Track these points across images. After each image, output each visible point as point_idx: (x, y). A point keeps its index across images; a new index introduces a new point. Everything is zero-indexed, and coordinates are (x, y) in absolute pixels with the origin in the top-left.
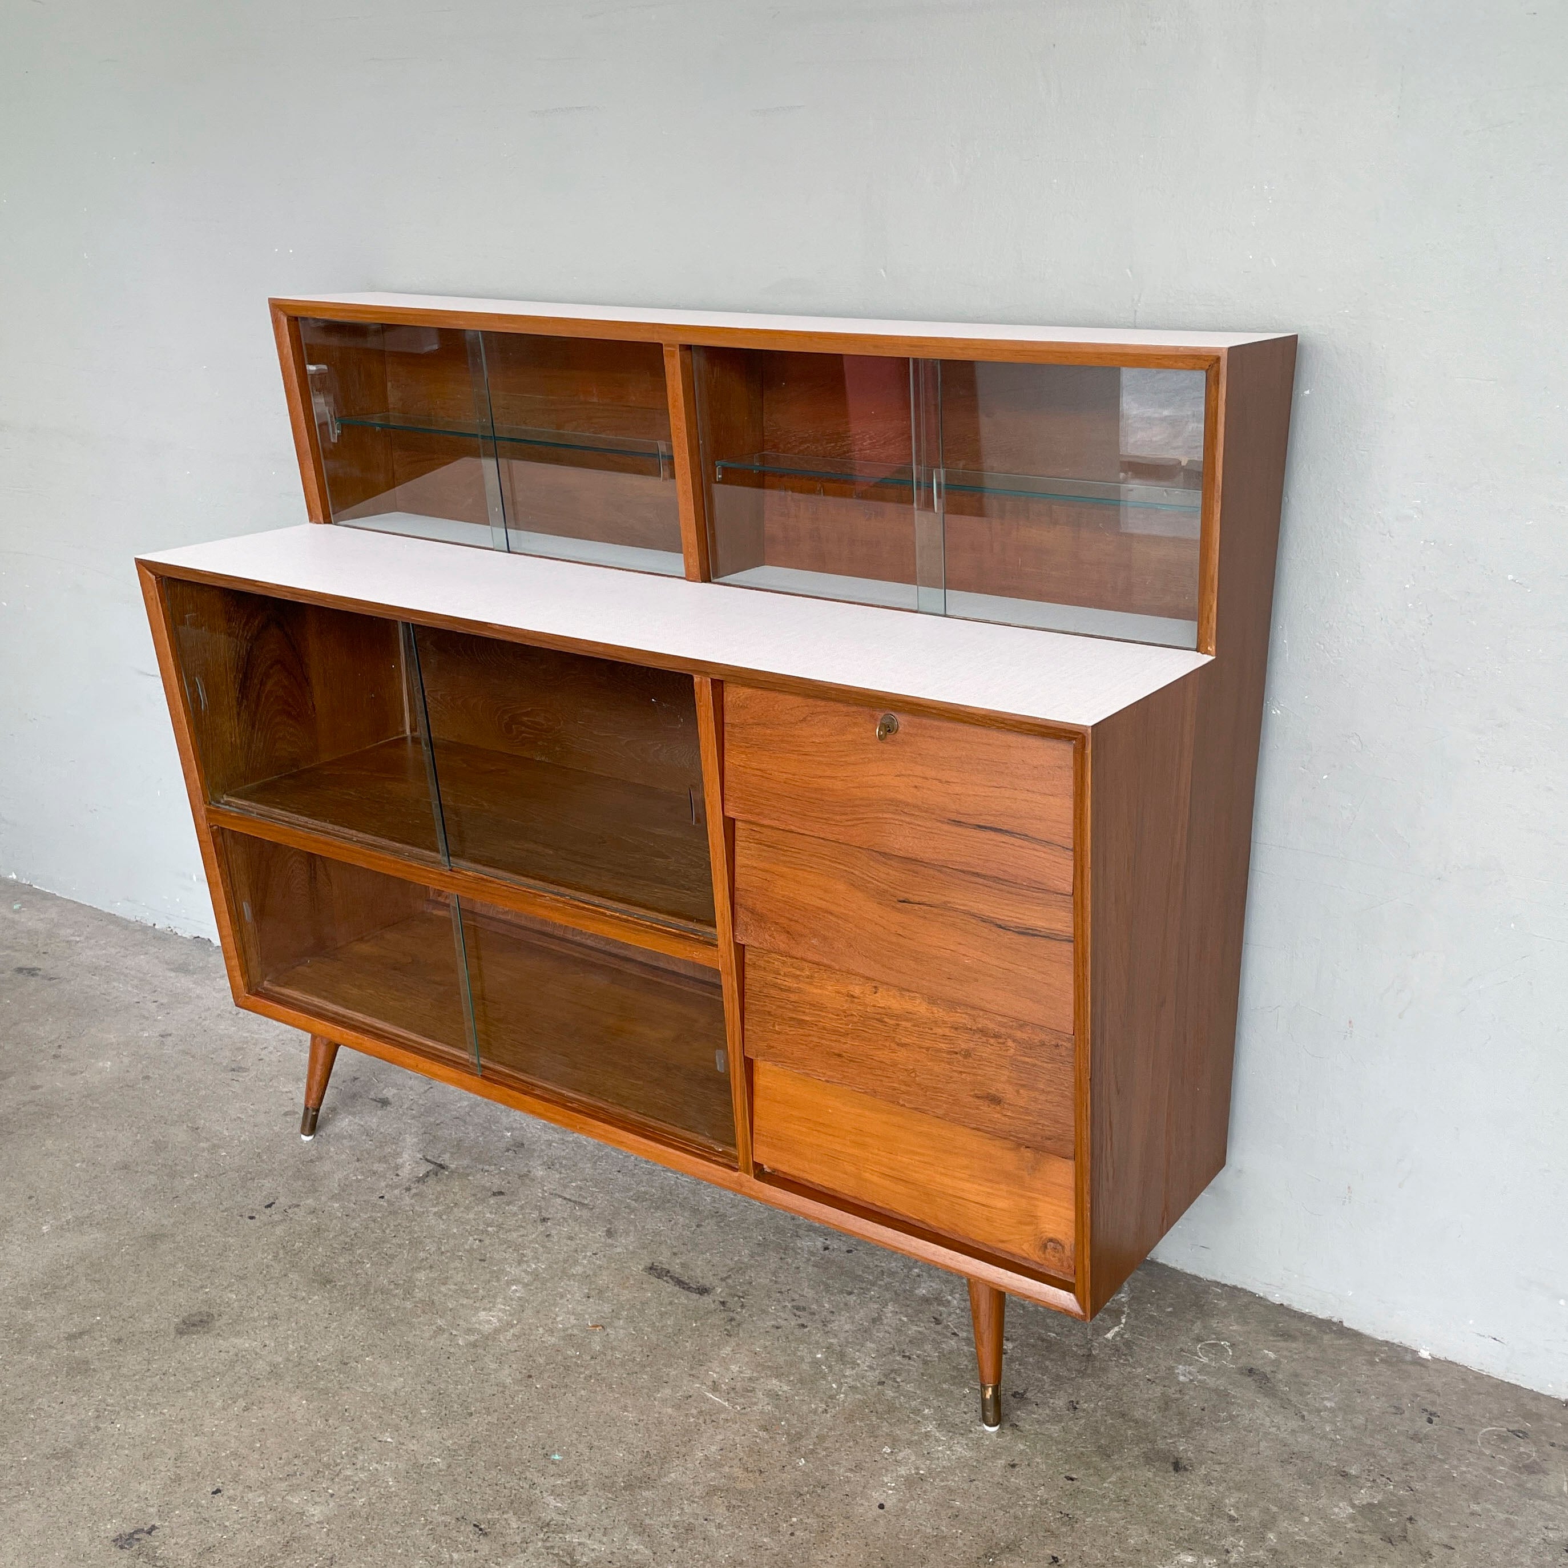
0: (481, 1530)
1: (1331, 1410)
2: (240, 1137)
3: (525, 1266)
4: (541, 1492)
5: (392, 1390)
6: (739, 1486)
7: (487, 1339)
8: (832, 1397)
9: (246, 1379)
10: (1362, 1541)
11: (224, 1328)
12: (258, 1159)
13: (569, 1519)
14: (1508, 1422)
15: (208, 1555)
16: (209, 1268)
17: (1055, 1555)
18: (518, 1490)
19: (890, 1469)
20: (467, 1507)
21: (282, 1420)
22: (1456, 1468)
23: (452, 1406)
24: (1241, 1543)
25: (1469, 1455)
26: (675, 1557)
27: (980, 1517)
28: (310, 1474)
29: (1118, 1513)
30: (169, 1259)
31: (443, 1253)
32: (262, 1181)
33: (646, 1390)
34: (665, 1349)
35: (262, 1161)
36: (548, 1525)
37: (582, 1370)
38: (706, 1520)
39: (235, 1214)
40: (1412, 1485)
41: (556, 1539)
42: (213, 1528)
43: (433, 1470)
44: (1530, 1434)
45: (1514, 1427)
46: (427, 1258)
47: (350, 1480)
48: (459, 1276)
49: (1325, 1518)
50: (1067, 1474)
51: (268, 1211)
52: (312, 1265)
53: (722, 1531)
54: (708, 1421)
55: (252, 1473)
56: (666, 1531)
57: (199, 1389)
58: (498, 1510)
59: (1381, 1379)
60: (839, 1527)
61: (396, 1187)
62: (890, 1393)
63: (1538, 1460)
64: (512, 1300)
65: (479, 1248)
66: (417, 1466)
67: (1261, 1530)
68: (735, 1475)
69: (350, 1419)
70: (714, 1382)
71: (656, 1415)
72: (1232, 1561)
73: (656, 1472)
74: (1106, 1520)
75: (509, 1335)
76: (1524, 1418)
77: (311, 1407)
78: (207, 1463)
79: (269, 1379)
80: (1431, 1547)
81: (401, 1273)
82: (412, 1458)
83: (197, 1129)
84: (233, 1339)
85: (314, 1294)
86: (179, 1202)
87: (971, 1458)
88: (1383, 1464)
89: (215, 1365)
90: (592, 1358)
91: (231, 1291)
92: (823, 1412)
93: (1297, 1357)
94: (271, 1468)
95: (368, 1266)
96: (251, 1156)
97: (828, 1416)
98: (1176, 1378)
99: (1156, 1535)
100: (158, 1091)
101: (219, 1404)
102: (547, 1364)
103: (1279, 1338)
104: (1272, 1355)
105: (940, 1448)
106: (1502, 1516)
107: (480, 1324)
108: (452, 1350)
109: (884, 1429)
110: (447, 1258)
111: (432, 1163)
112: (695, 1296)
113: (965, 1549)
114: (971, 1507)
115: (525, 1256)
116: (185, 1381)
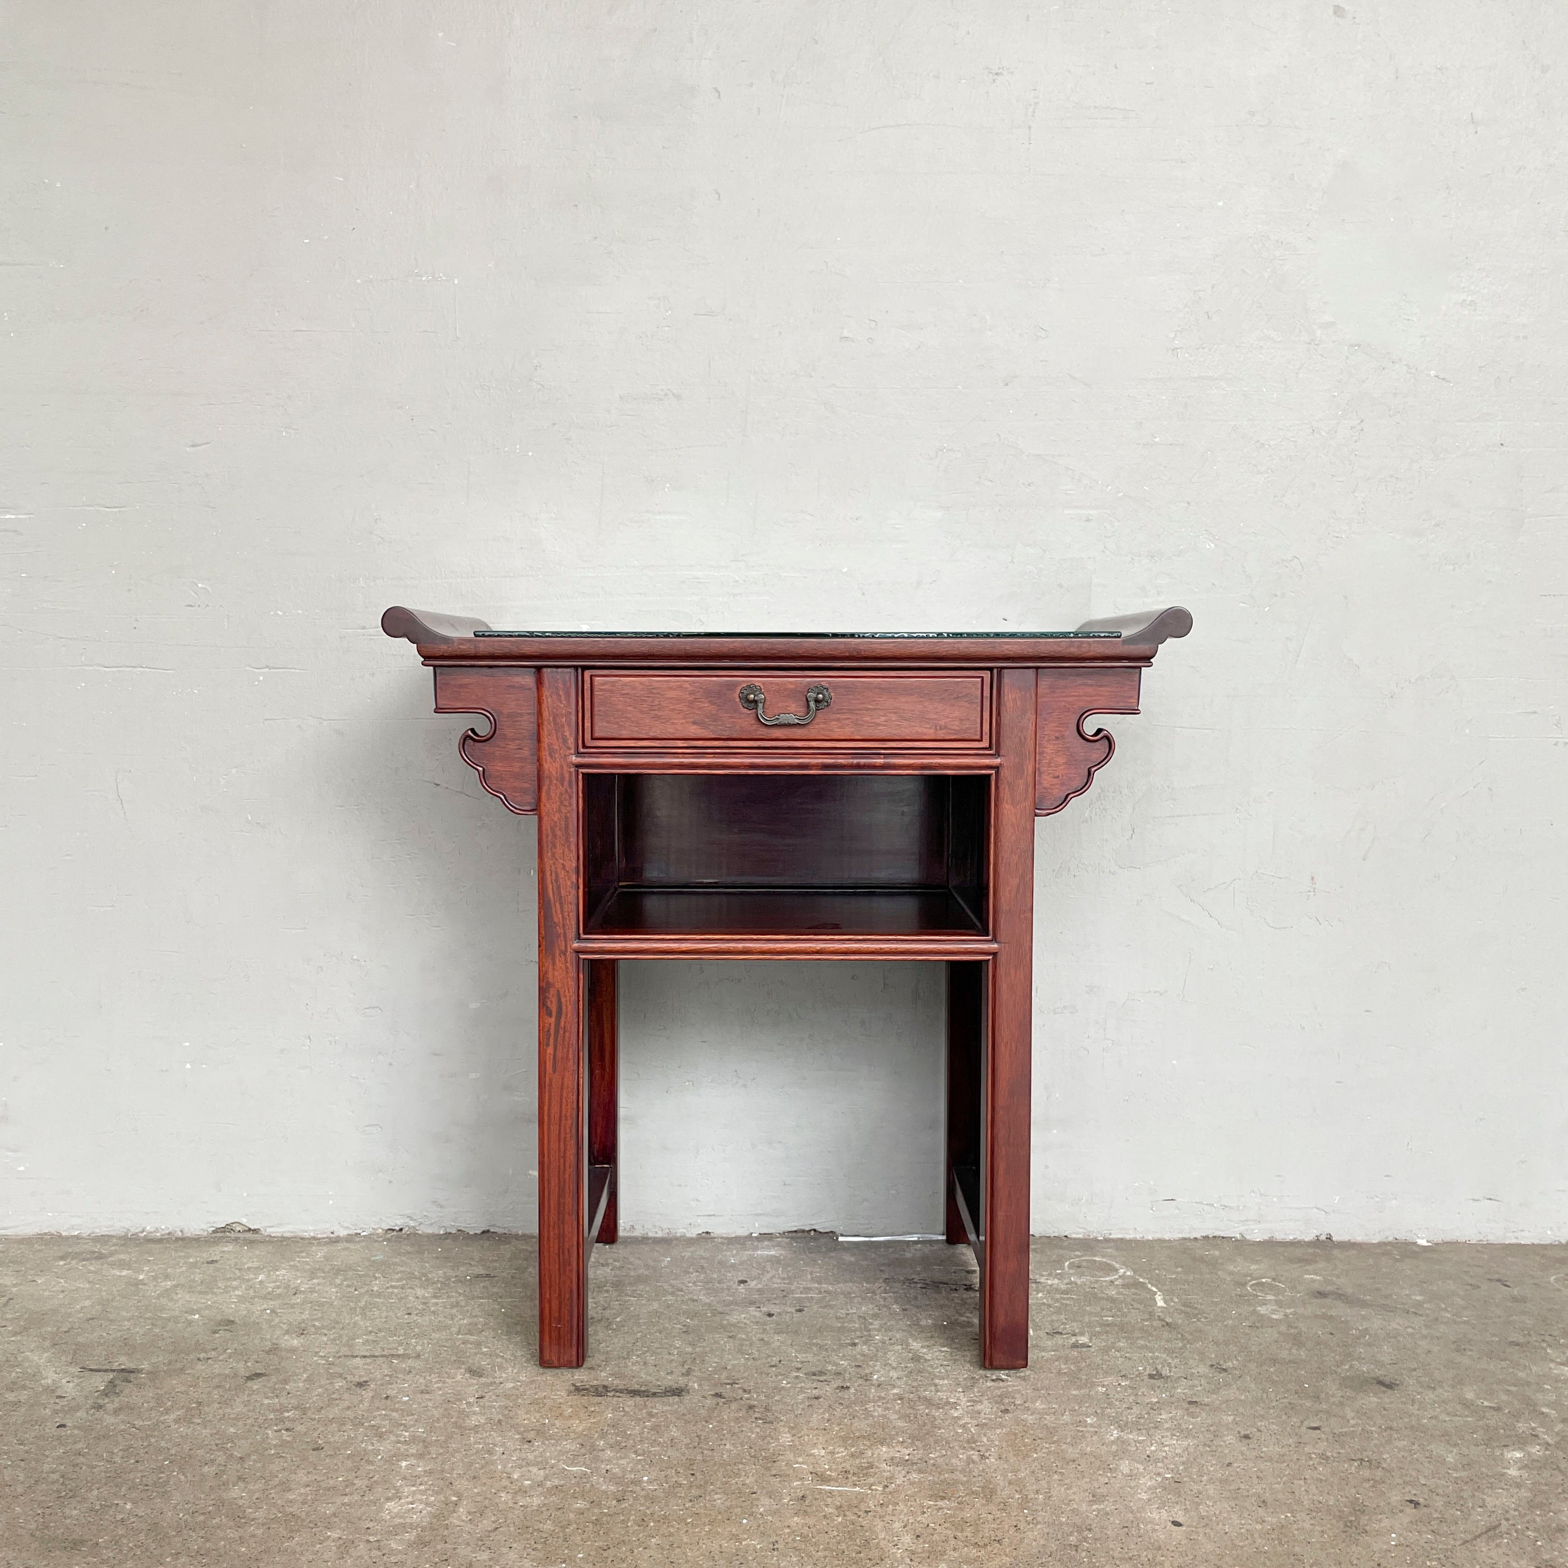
1: (1427, 1302)
62: (1030, 1419)
70: (812, 1473)
98: (1270, 1318)
103: (1303, 1265)
104: (1317, 1278)
111: (106, 1371)
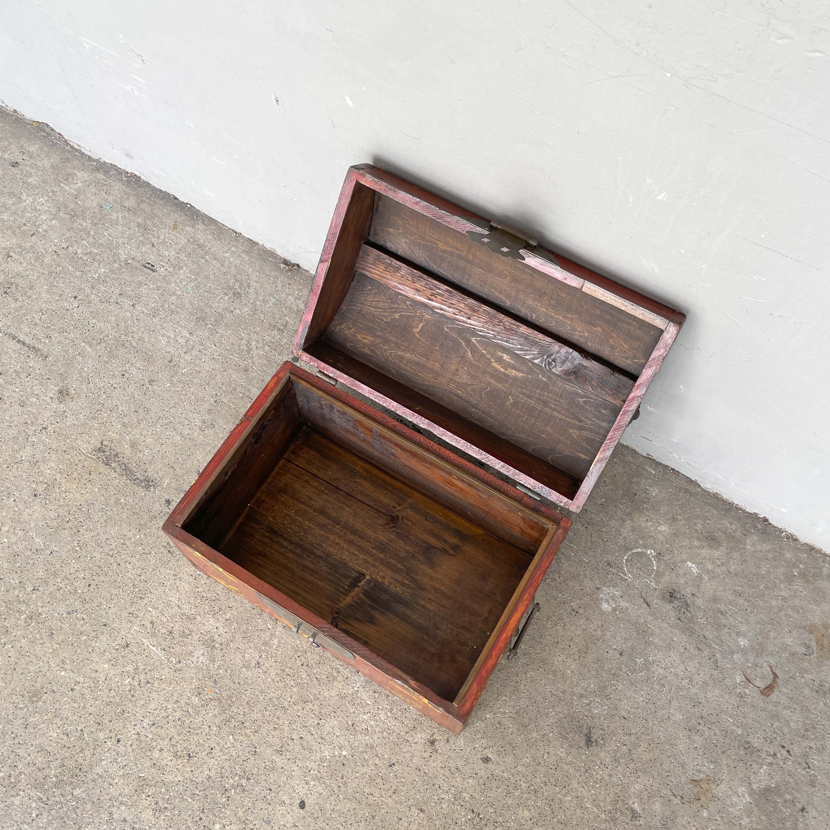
1: (744, 651)
8: (265, 644)
19: (314, 748)
59: (797, 601)
68: (164, 763)
70: (152, 622)
71: (93, 675)
98: (599, 607)
103: (704, 544)
104: (695, 570)
105: (365, 717)
112: (141, 492)
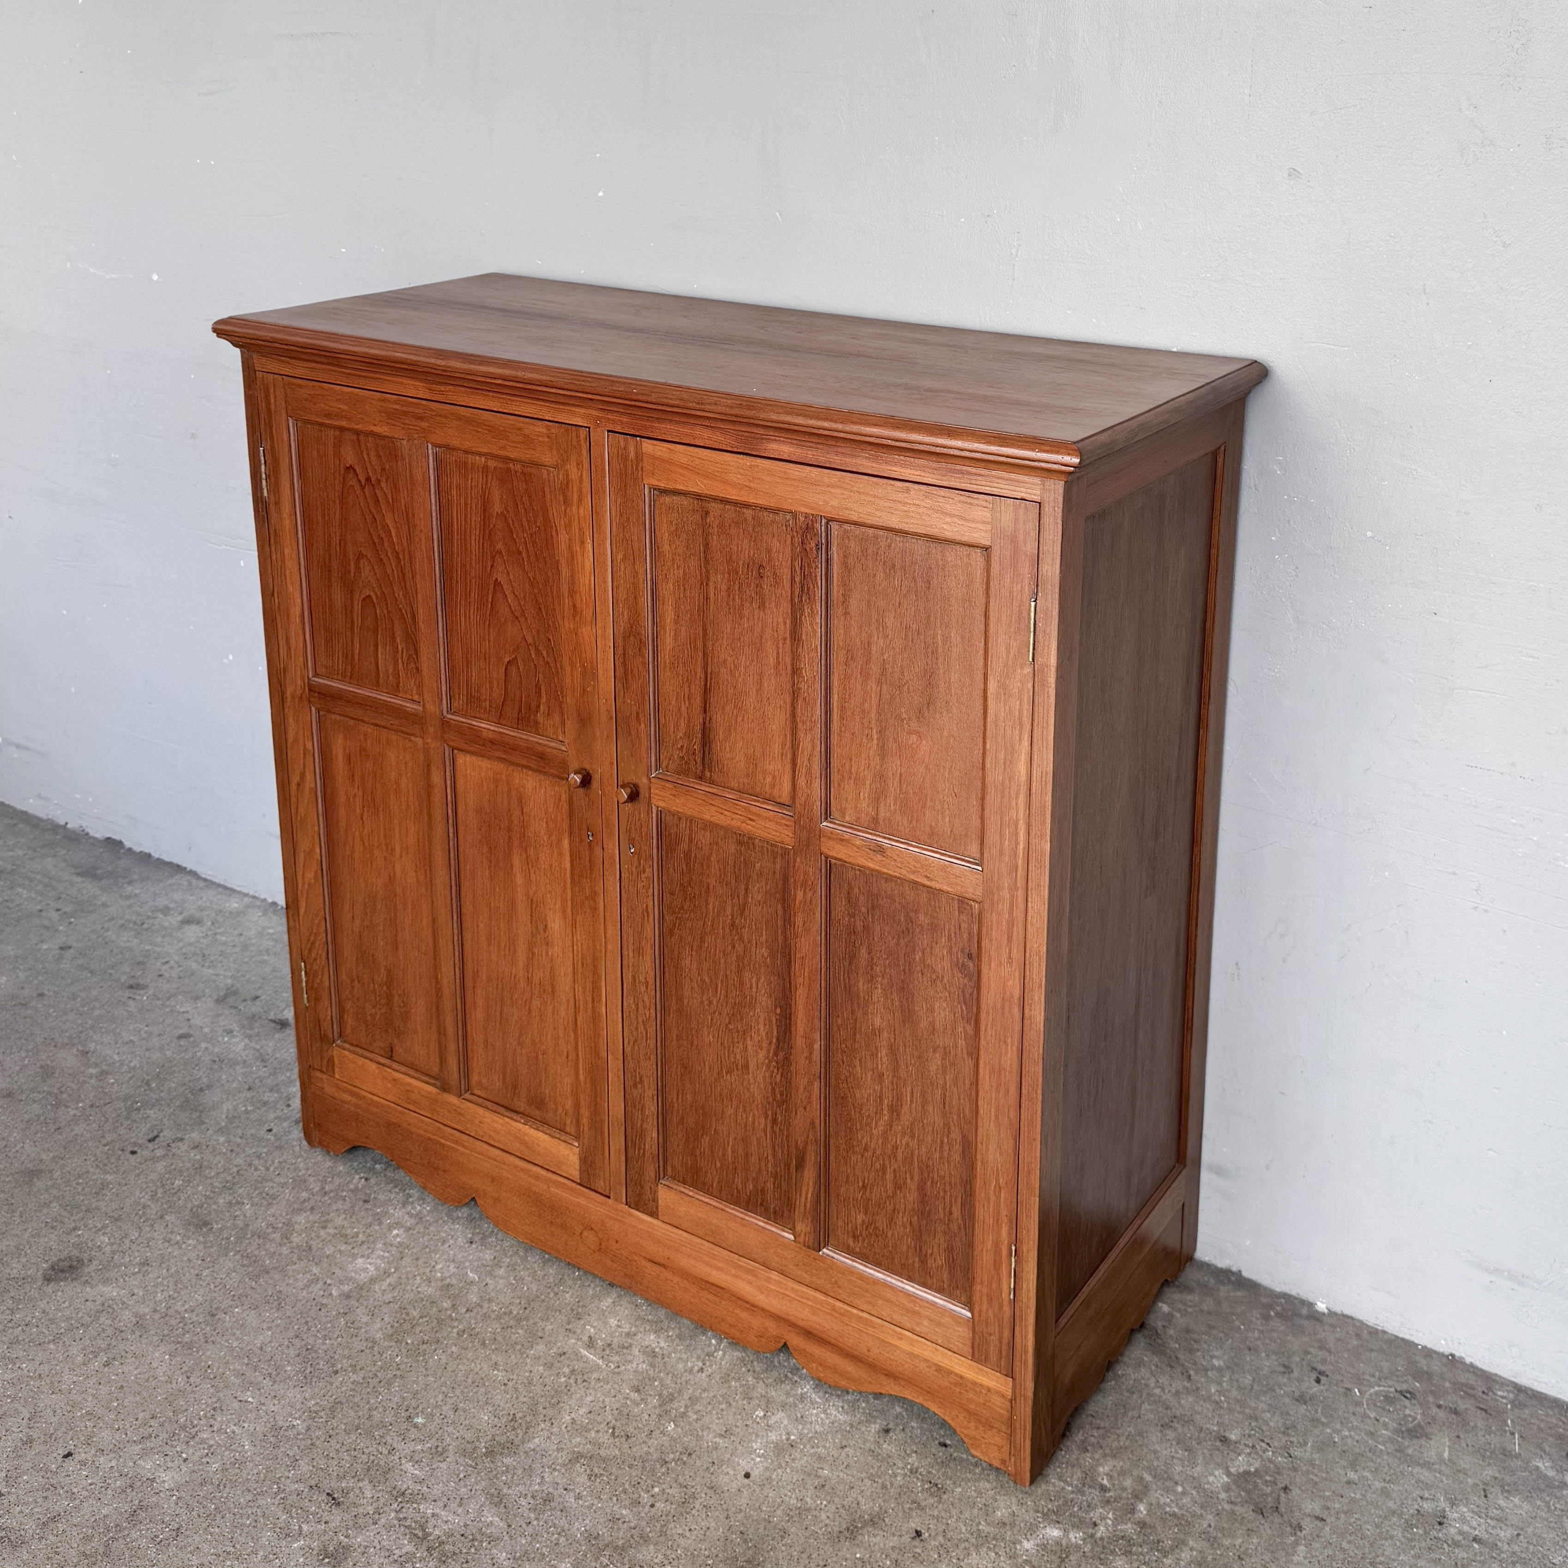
0: (334, 1499)
2: (130, 1062)
3: (409, 1208)
4: (400, 1458)
5: (259, 1345)
6: (603, 1453)
7: (362, 1289)
9: (109, 1332)
10: (1233, 1512)
11: (93, 1274)
12: (146, 1087)
13: (425, 1488)
14: (1398, 1381)
15: (52, 1525)
16: (84, 1208)
17: (919, 1529)
18: (377, 1456)
20: (322, 1474)
21: (142, 1376)
22: (1338, 1432)
23: (318, 1364)
24: (1110, 1516)
25: (1353, 1419)
26: (530, 1530)
27: (847, 1487)
28: (165, 1436)
29: (989, 1482)
30: (45, 1197)
31: (326, 1193)
32: (148, 1112)
33: (519, 1347)
34: (543, 1301)
35: (151, 1089)
36: (403, 1493)
37: (456, 1324)
38: (566, 1489)
39: (116, 1148)
40: (1291, 1452)
41: (409, 1511)
42: (60, 1495)
43: (291, 1433)
44: (1417, 1394)
45: (1404, 1387)
46: (309, 1199)
47: (206, 1443)
48: (341, 1218)
49: (1199, 1487)
50: (942, 1440)
51: (150, 1145)
52: (189, 1205)
53: (580, 1502)
54: (579, 1381)
55: (105, 1434)
56: (523, 1502)
57: (61, 1342)
58: (353, 1477)
60: (701, 1498)
61: (286, 1119)
63: (1422, 1423)
64: (391, 1245)
65: (364, 1187)
66: (276, 1429)
67: (1132, 1501)
69: (212, 1377)
72: (1099, 1535)
73: (520, 1437)
74: (975, 1491)
75: (385, 1285)
76: (1414, 1378)
77: (173, 1363)
78: (61, 1424)
79: (133, 1332)
80: (1302, 1519)
81: (281, 1215)
82: (272, 1420)
83: (87, 1053)
84: (100, 1286)
85: (189, 1238)
86: (61, 1134)
87: (845, 1422)
88: (1265, 1428)
89: (80, 1315)
90: (467, 1310)
91: (104, 1234)
92: (698, 1371)
93: (1190, 1310)
94: (126, 1430)
95: (248, 1207)
96: (139, 1084)
97: (704, 1375)
99: (1025, 1507)
100: (51, 1010)
101: (80, 1359)
102: (421, 1317)
106: (1378, 1485)
107: (356, 1272)
108: (325, 1301)
109: (759, 1390)
110: (330, 1198)
113: (827, 1522)
114: (838, 1476)
115: (411, 1197)
116: (47, 1332)
